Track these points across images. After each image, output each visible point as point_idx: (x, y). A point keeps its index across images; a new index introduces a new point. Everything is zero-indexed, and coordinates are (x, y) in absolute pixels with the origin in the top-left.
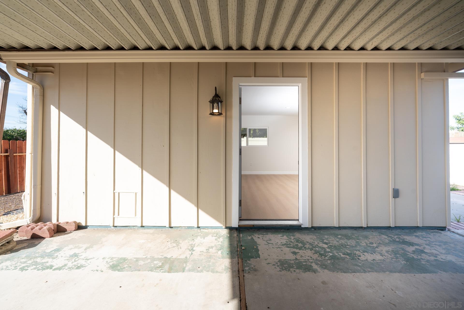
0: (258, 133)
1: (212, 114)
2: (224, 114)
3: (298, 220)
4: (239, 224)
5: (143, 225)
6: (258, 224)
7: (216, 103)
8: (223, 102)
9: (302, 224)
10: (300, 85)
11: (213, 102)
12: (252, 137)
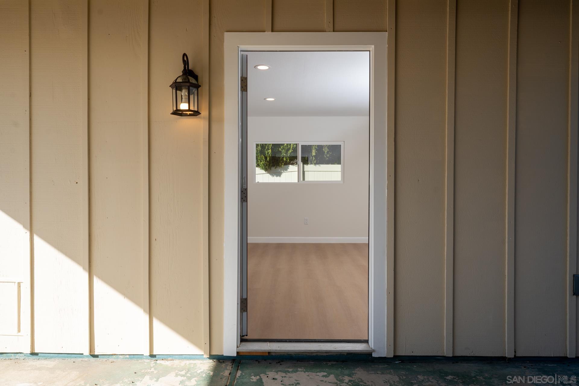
0: (328, 156)
1: (178, 113)
2: (204, 113)
3: (367, 342)
4: (239, 349)
5: (36, 351)
6: (279, 349)
7: (186, 88)
8: (200, 86)
9: (374, 351)
10: (372, 48)
11: (177, 86)
12: (315, 164)
